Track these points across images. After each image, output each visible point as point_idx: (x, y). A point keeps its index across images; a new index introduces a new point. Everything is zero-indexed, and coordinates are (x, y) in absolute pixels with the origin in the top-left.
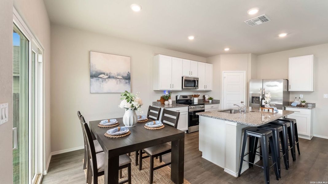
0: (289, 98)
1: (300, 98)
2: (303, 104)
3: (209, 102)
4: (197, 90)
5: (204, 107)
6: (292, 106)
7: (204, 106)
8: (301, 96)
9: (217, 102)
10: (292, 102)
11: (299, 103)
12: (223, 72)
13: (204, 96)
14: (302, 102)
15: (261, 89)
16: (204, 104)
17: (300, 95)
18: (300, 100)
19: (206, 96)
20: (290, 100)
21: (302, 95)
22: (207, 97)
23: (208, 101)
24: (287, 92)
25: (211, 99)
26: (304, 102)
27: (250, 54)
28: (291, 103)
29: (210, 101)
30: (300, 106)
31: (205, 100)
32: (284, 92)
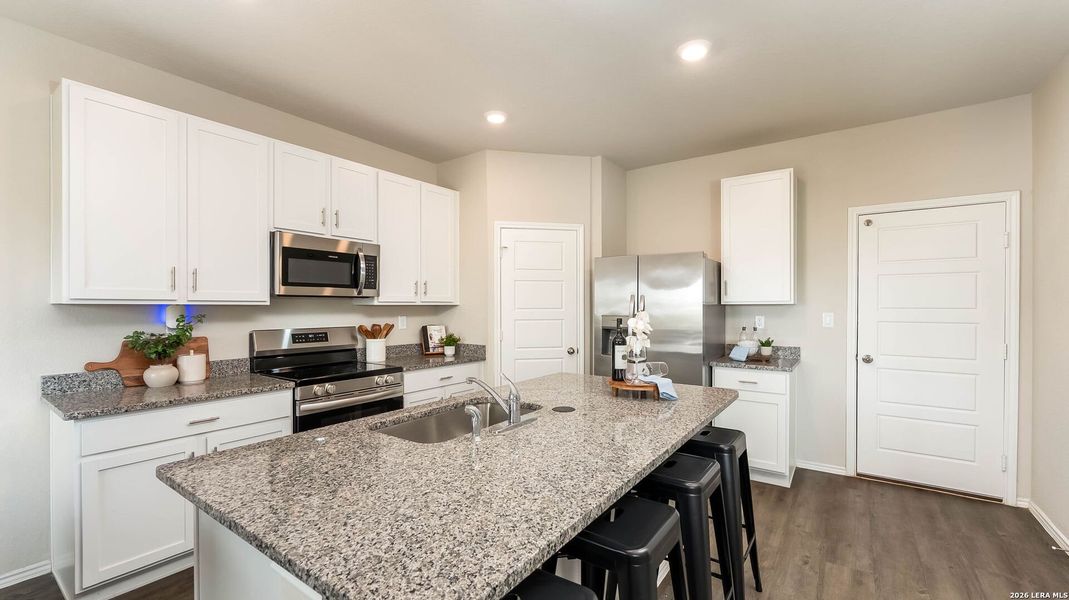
0: (722, 330)
1: (755, 329)
2: (766, 351)
3: (443, 354)
4: (376, 303)
5: (399, 384)
6: (732, 360)
7: (402, 377)
8: (760, 321)
9: (477, 354)
10: (734, 346)
11: (753, 350)
12: (498, 224)
13: (424, 330)
14: (763, 345)
15: (632, 296)
16: (400, 370)
17: (757, 317)
18: (756, 338)
19: (431, 330)
20: (729, 339)
21: (763, 319)
22: (436, 334)
23: (440, 350)
24: (718, 310)
25: (451, 340)
26: (768, 344)
27: (599, 158)
28: (732, 347)
29: (450, 351)
30: (756, 360)
31: (427, 349)
32: (707, 307)
